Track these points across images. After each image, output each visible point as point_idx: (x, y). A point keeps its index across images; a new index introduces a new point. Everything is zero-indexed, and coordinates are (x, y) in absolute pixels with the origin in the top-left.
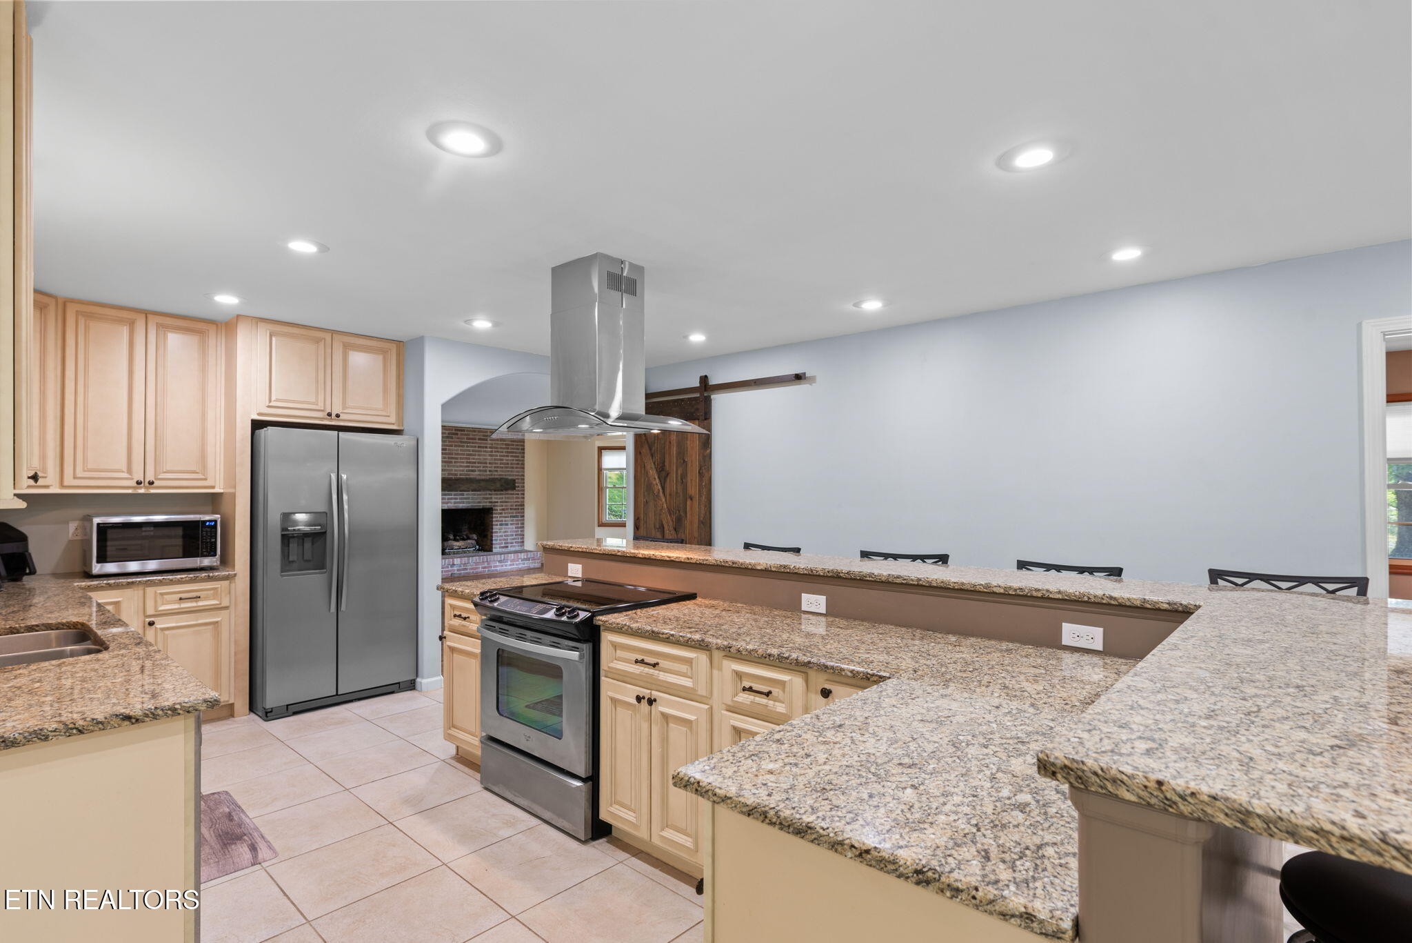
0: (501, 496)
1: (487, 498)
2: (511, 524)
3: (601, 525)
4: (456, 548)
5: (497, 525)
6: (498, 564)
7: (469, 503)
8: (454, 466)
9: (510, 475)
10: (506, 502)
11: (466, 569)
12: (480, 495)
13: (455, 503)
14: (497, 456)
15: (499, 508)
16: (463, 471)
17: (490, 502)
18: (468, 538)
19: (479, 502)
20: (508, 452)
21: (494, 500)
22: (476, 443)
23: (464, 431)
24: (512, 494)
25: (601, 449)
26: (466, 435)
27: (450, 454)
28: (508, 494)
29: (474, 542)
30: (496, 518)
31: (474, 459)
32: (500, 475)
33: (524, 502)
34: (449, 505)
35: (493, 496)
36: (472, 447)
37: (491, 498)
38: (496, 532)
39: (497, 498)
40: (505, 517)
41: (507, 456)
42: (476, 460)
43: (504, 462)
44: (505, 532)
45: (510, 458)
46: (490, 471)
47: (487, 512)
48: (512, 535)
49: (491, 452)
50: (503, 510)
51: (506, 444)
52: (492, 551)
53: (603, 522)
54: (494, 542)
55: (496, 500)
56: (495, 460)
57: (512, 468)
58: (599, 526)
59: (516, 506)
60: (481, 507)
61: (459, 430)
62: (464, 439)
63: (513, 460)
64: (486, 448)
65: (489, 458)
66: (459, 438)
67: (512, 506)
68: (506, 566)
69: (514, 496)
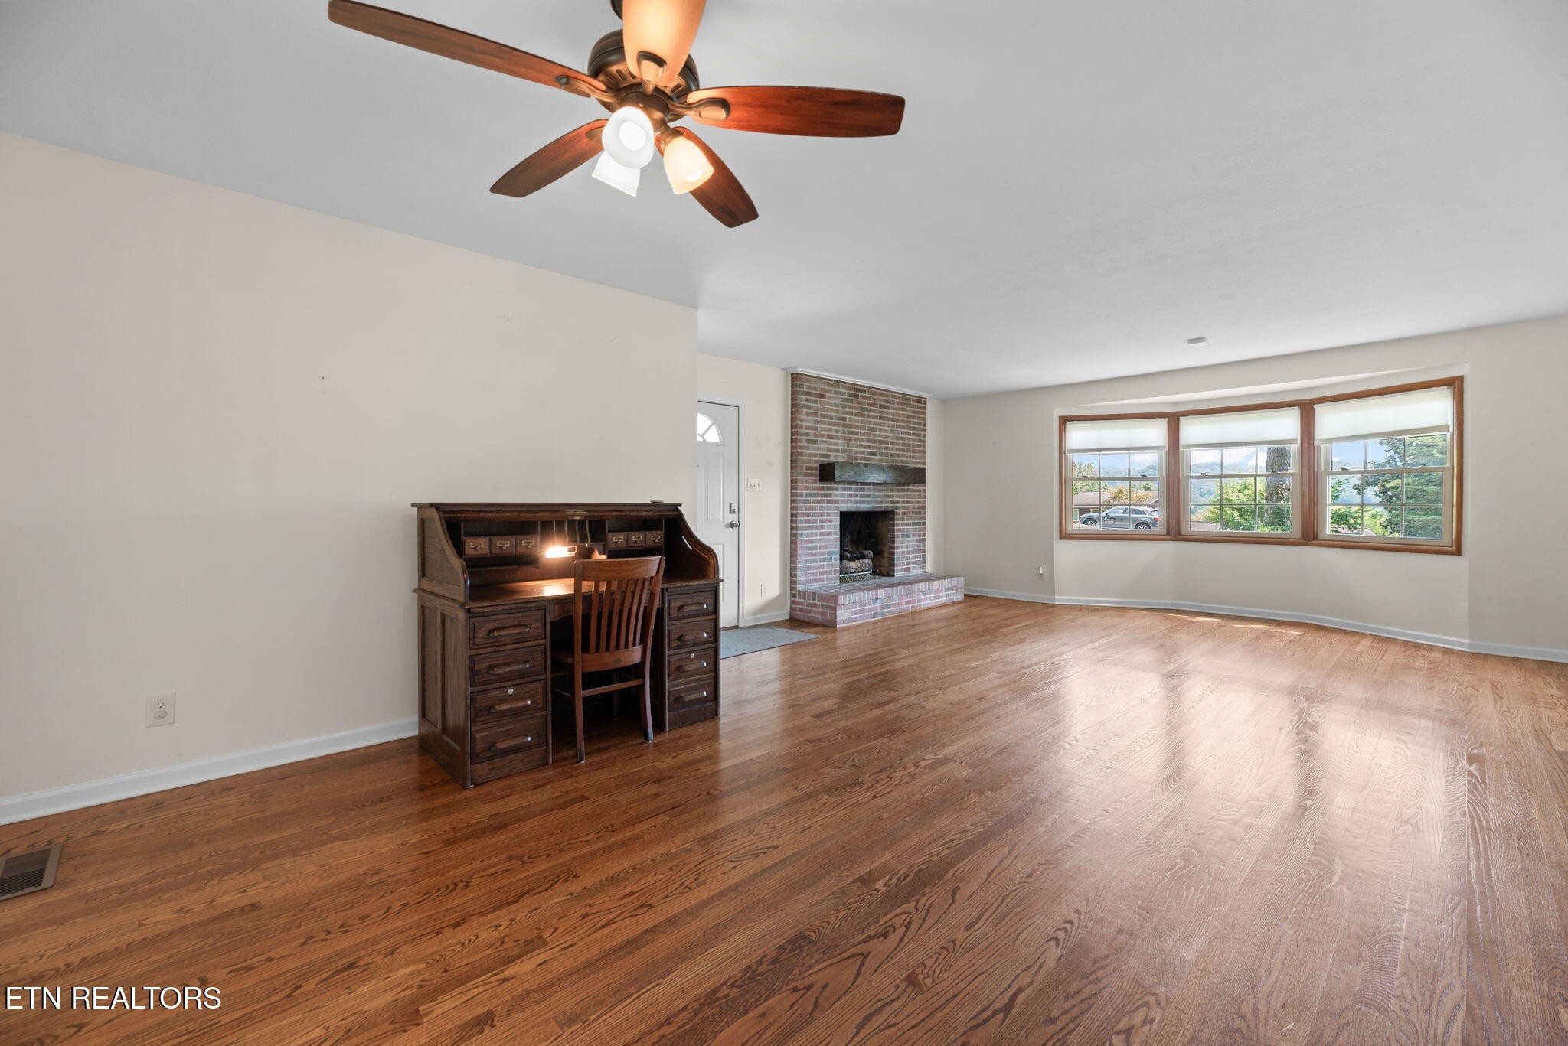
0: (902, 493)
1: (889, 496)
2: (914, 535)
3: (1063, 536)
4: (853, 570)
5: (899, 536)
7: (870, 502)
8: (854, 445)
9: (913, 463)
10: (908, 502)
12: (882, 491)
13: (856, 502)
14: (898, 433)
15: (901, 511)
16: (863, 453)
17: (892, 502)
18: (863, 556)
19: (881, 502)
20: (910, 428)
21: (896, 499)
22: (878, 412)
23: (864, 392)
24: (914, 491)
25: (1064, 420)
26: (867, 398)
27: (850, 426)
28: (908, 490)
29: (870, 562)
30: (899, 526)
31: (875, 435)
32: (902, 462)
33: (925, 502)
34: (849, 505)
35: (896, 493)
36: (873, 417)
37: (893, 496)
38: (898, 547)
39: (898, 496)
40: (908, 525)
41: (909, 434)
42: (878, 437)
43: (906, 442)
44: (907, 547)
45: (911, 437)
46: (892, 455)
47: (888, 515)
48: (914, 552)
49: (893, 426)
50: (905, 513)
51: (908, 416)
52: (893, 576)
53: (1067, 532)
54: (896, 562)
55: (898, 499)
56: (897, 438)
57: (914, 451)
58: (1061, 538)
59: (918, 508)
60: (883, 510)
61: (860, 389)
62: (865, 404)
63: (914, 440)
64: (888, 419)
65: (891, 435)
66: (859, 403)
67: (914, 508)
68: (930, 599)
69: (917, 493)
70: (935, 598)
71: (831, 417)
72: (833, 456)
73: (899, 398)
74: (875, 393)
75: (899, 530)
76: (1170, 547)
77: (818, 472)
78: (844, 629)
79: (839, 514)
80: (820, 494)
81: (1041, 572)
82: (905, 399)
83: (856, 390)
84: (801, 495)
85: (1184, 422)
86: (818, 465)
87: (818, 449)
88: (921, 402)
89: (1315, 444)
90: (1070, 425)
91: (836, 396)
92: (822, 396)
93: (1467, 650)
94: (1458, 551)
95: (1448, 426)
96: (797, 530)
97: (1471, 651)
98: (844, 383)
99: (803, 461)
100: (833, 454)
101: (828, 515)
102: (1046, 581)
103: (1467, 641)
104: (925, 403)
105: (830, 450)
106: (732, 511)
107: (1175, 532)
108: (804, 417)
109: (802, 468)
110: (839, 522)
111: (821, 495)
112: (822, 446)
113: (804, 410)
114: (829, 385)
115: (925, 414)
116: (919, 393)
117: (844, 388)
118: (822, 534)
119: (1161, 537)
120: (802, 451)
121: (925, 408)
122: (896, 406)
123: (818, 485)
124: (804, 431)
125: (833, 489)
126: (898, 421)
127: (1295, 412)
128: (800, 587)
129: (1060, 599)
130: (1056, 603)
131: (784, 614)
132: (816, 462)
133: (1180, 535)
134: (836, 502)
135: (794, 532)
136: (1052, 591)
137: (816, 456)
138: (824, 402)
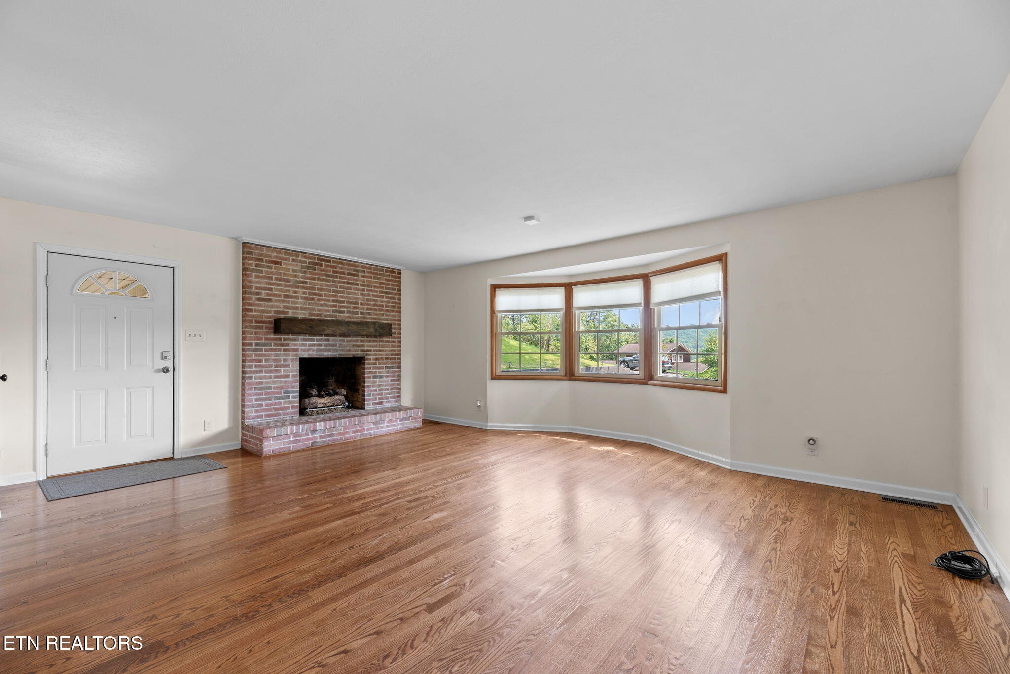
0: (375, 344)
1: (358, 346)
2: (387, 377)
3: (494, 377)
4: (318, 406)
5: (370, 377)
6: (372, 426)
7: (336, 350)
8: (316, 304)
9: (385, 319)
10: (381, 350)
11: (331, 435)
12: (350, 341)
13: (318, 350)
14: (369, 296)
15: (372, 357)
16: (328, 311)
17: (363, 351)
18: (336, 394)
19: (349, 350)
20: (382, 292)
21: (367, 348)
22: (345, 278)
23: (330, 261)
25: (494, 288)
26: (332, 267)
27: (312, 289)
28: (380, 341)
29: (342, 398)
30: (369, 370)
31: (342, 297)
32: (374, 318)
33: (400, 350)
34: (310, 353)
36: (340, 282)
38: (369, 386)
40: (380, 368)
41: (382, 297)
42: (345, 298)
43: (378, 303)
44: (379, 385)
45: (384, 299)
46: (362, 313)
47: (358, 361)
48: (387, 389)
49: (363, 290)
50: (377, 359)
51: (380, 283)
52: (364, 409)
53: (497, 374)
54: (366, 398)
55: (369, 348)
56: (368, 300)
57: (388, 311)
58: (492, 378)
59: (392, 355)
60: (351, 356)
61: (322, 259)
62: (330, 272)
63: (388, 302)
64: (357, 284)
65: (361, 297)
66: (323, 270)
67: (387, 355)
68: (382, 427)
69: (390, 344)
70: (388, 426)
71: (289, 281)
72: (290, 313)
73: (370, 268)
74: (342, 264)
76: (566, 384)
77: (273, 325)
78: (269, 457)
79: (298, 361)
80: (275, 344)
81: (479, 405)
82: (377, 270)
83: (319, 259)
84: (251, 344)
85: (575, 289)
86: (272, 320)
87: (272, 306)
88: (396, 274)
89: (652, 307)
90: (499, 292)
91: (294, 263)
92: (276, 263)
93: (729, 468)
94: (724, 391)
95: (719, 292)
96: (245, 374)
97: (732, 469)
98: (305, 253)
99: (253, 316)
100: (290, 311)
101: (285, 361)
102: (482, 412)
103: (729, 461)
104: (400, 273)
105: (285, 307)
106: (165, 358)
107: (570, 374)
108: (254, 279)
109: (251, 322)
110: (299, 366)
111: (277, 345)
112: (276, 304)
113: (254, 274)
114: (286, 254)
115: (400, 282)
116: (391, 265)
117: (305, 257)
118: (277, 377)
119: (560, 377)
120: (252, 307)
121: (400, 278)
122: (366, 274)
123: (272, 336)
124: (254, 290)
125: (291, 340)
126: (368, 286)
127: (639, 283)
128: (247, 422)
129: (491, 425)
130: (488, 428)
131: (236, 445)
132: (269, 317)
133: (573, 376)
134: (296, 350)
135: (244, 375)
136: (485, 419)
137: (269, 312)
138: (280, 268)
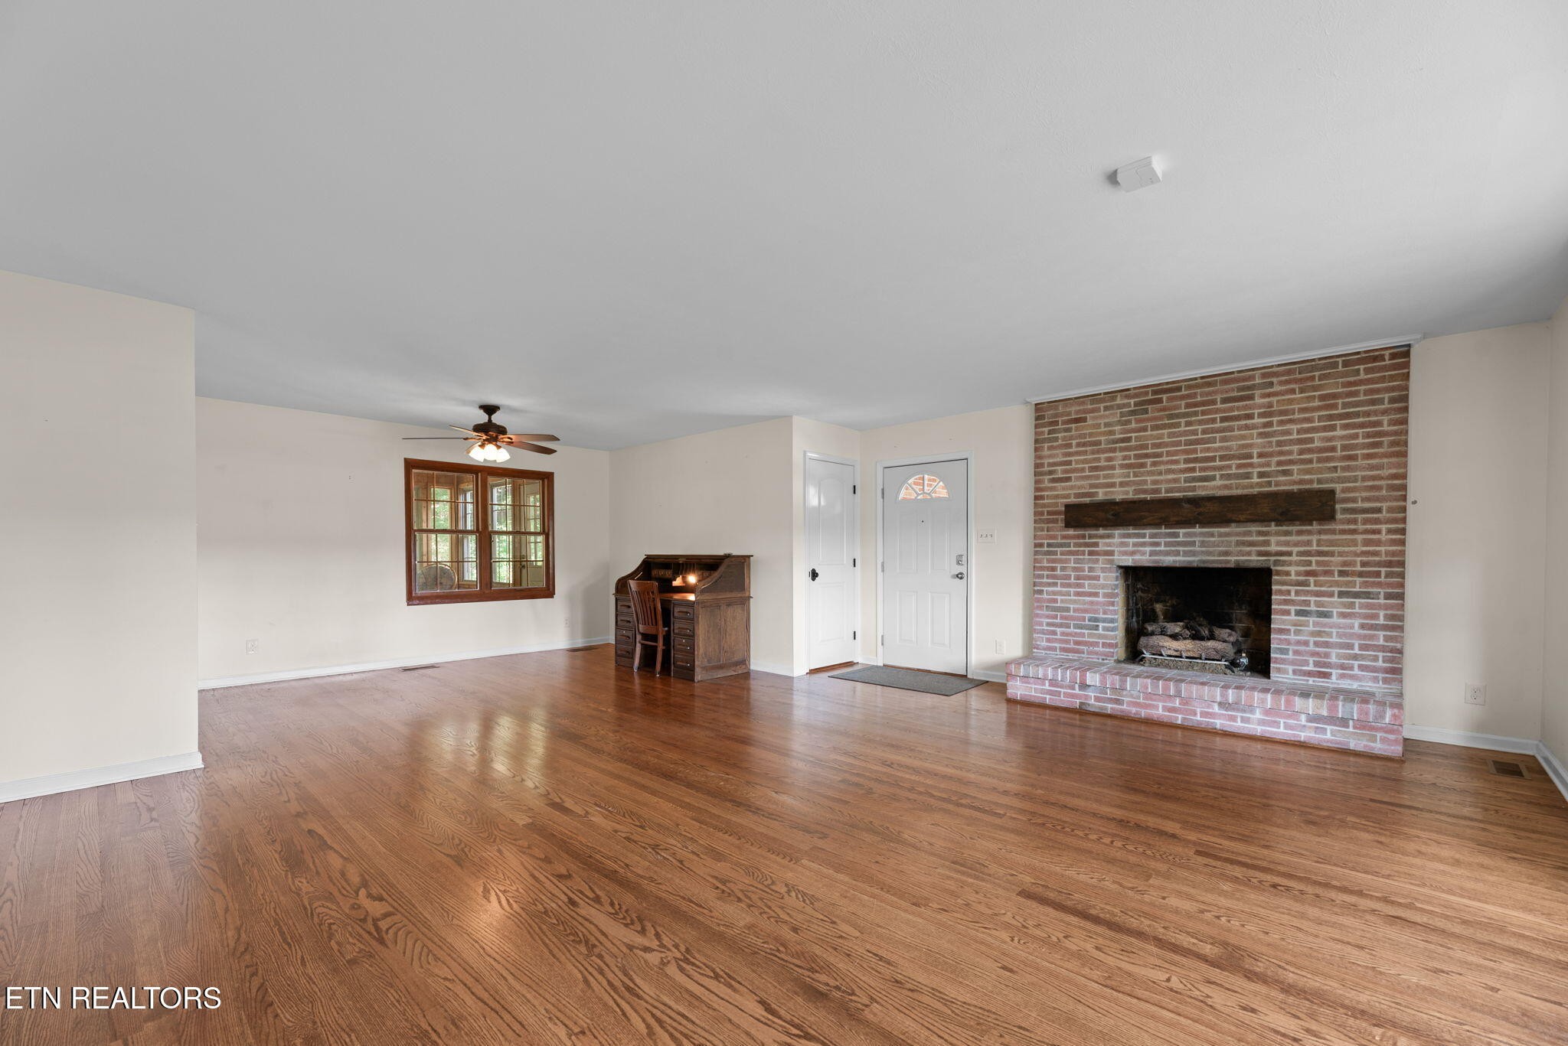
1: (1252, 544)
2: (1346, 615)
5: (1287, 613)
7: (1192, 553)
10: (1323, 553)
13: (1155, 553)
15: (1294, 569)
16: (1174, 481)
18: (1212, 636)
19: (1227, 553)
20: (1330, 417)
21: (1275, 549)
22: (1217, 411)
24: (1351, 532)
34: (1142, 557)
35: (1271, 538)
37: (1266, 543)
39: (1287, 544)
40: (1319, 594)
42: (1217, 451)
43: (1316, 444)
44: (1318, 633)
45: (1338, 433)
46: (1262, 475)
48: (1348, 647)
49: (1268, 424)
50: (1311, 573)
52: (1269, 678)
54: (1274, 656)
55: (1285, 549)
56: (1282, 443)
59: (1367, 564)
60: (1232, 566)
61: (1163, 390)
62: (1180, 408)
63: (1356, 436)
64: (1250, 416)
66: (1163, 409)
67: (1347, 564)
71: (1099, 443)
72: (1101, 494)
75: (1280, 592)
79: (1120, 569)
80: (1075, 543)
83: (1155, 392)
84: (1043, 545)
87: (1072, 487)
88: (1394, 359)
91: (1108, 413)
96: (1037, 586)
98: (1129, 390)
99: (1048, 505)
100: (1101, 491)
101: (1092, 570)
104: (1406, 354)
105: (1092, 486)
106: (958, 563)
108: (1049, 453)
109: (1046, 514)
110: (1121, 579)
111: (1076, 545)
112: (1078, 483)
113: (1048, 445)
114: (1093, 402)
117: (1128, 396)
118: (1078, 594)
120: (1047, 493)
121: (1406, 364)
122: (1278, 387)
123: (1072, 532)
124: (1050, 468)
125: (1102, 537)
126: (1283, 413)
128: (1035, 652)
134: (1112, 553)
138: (1084, 427)
